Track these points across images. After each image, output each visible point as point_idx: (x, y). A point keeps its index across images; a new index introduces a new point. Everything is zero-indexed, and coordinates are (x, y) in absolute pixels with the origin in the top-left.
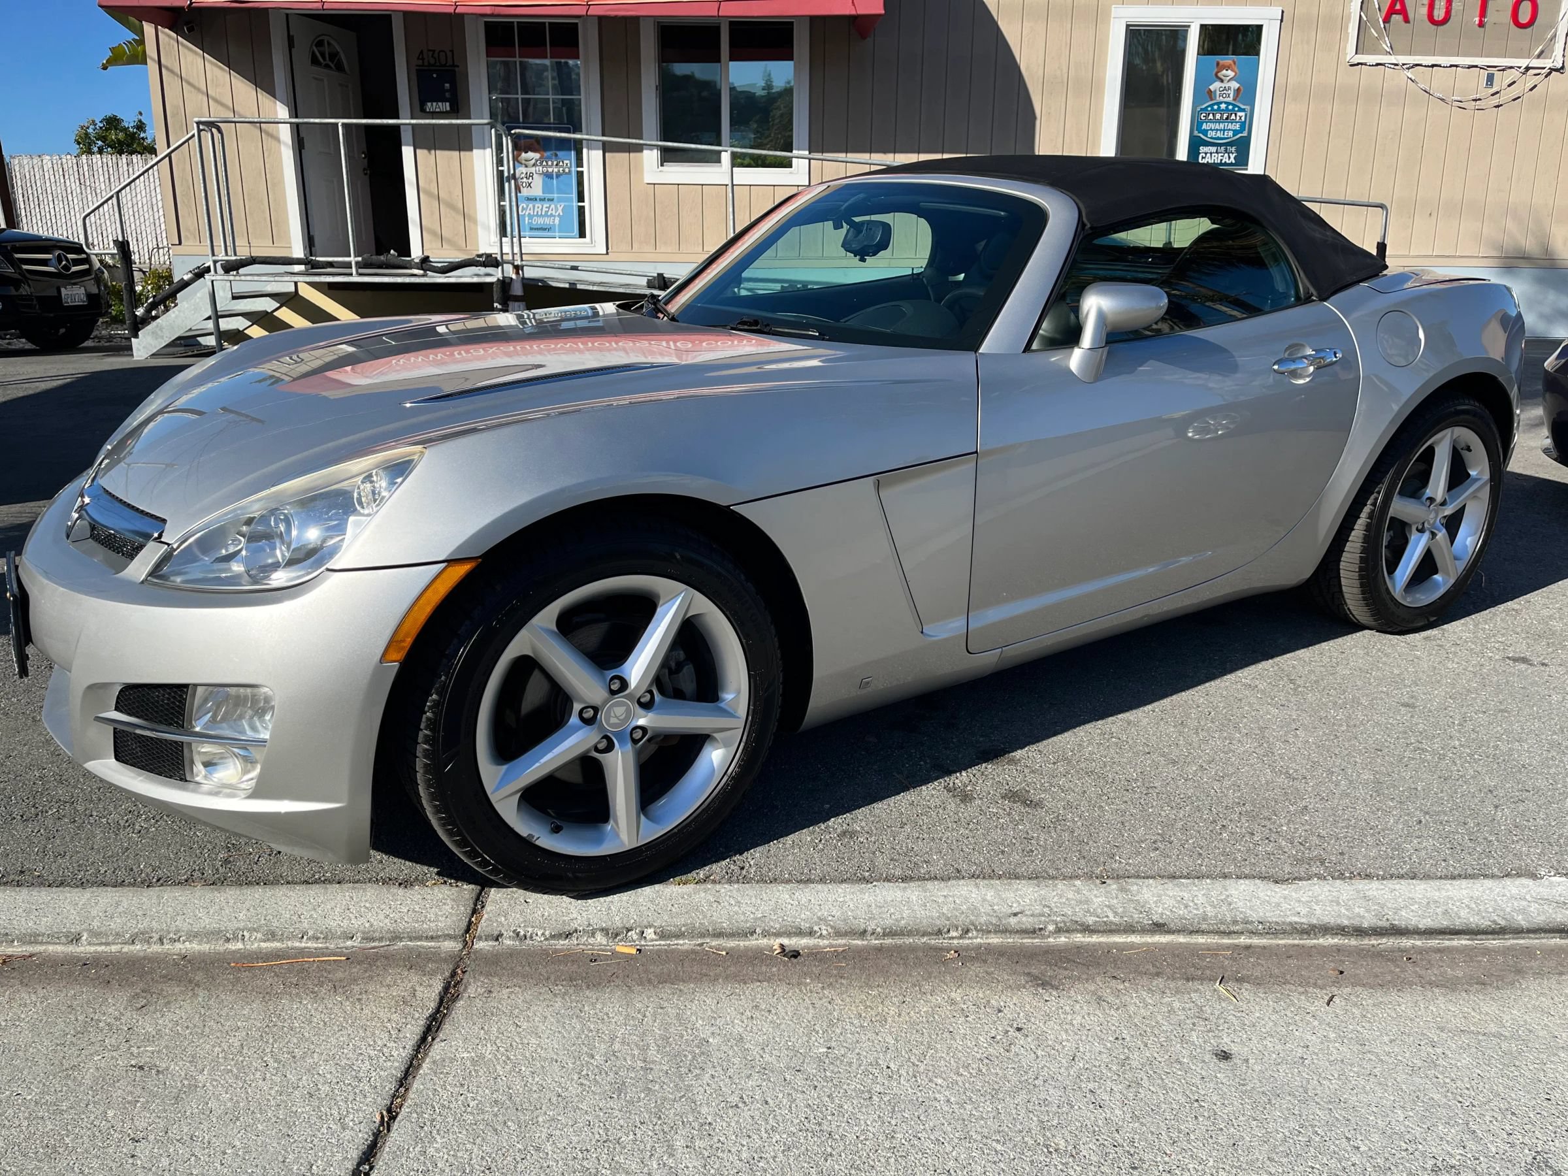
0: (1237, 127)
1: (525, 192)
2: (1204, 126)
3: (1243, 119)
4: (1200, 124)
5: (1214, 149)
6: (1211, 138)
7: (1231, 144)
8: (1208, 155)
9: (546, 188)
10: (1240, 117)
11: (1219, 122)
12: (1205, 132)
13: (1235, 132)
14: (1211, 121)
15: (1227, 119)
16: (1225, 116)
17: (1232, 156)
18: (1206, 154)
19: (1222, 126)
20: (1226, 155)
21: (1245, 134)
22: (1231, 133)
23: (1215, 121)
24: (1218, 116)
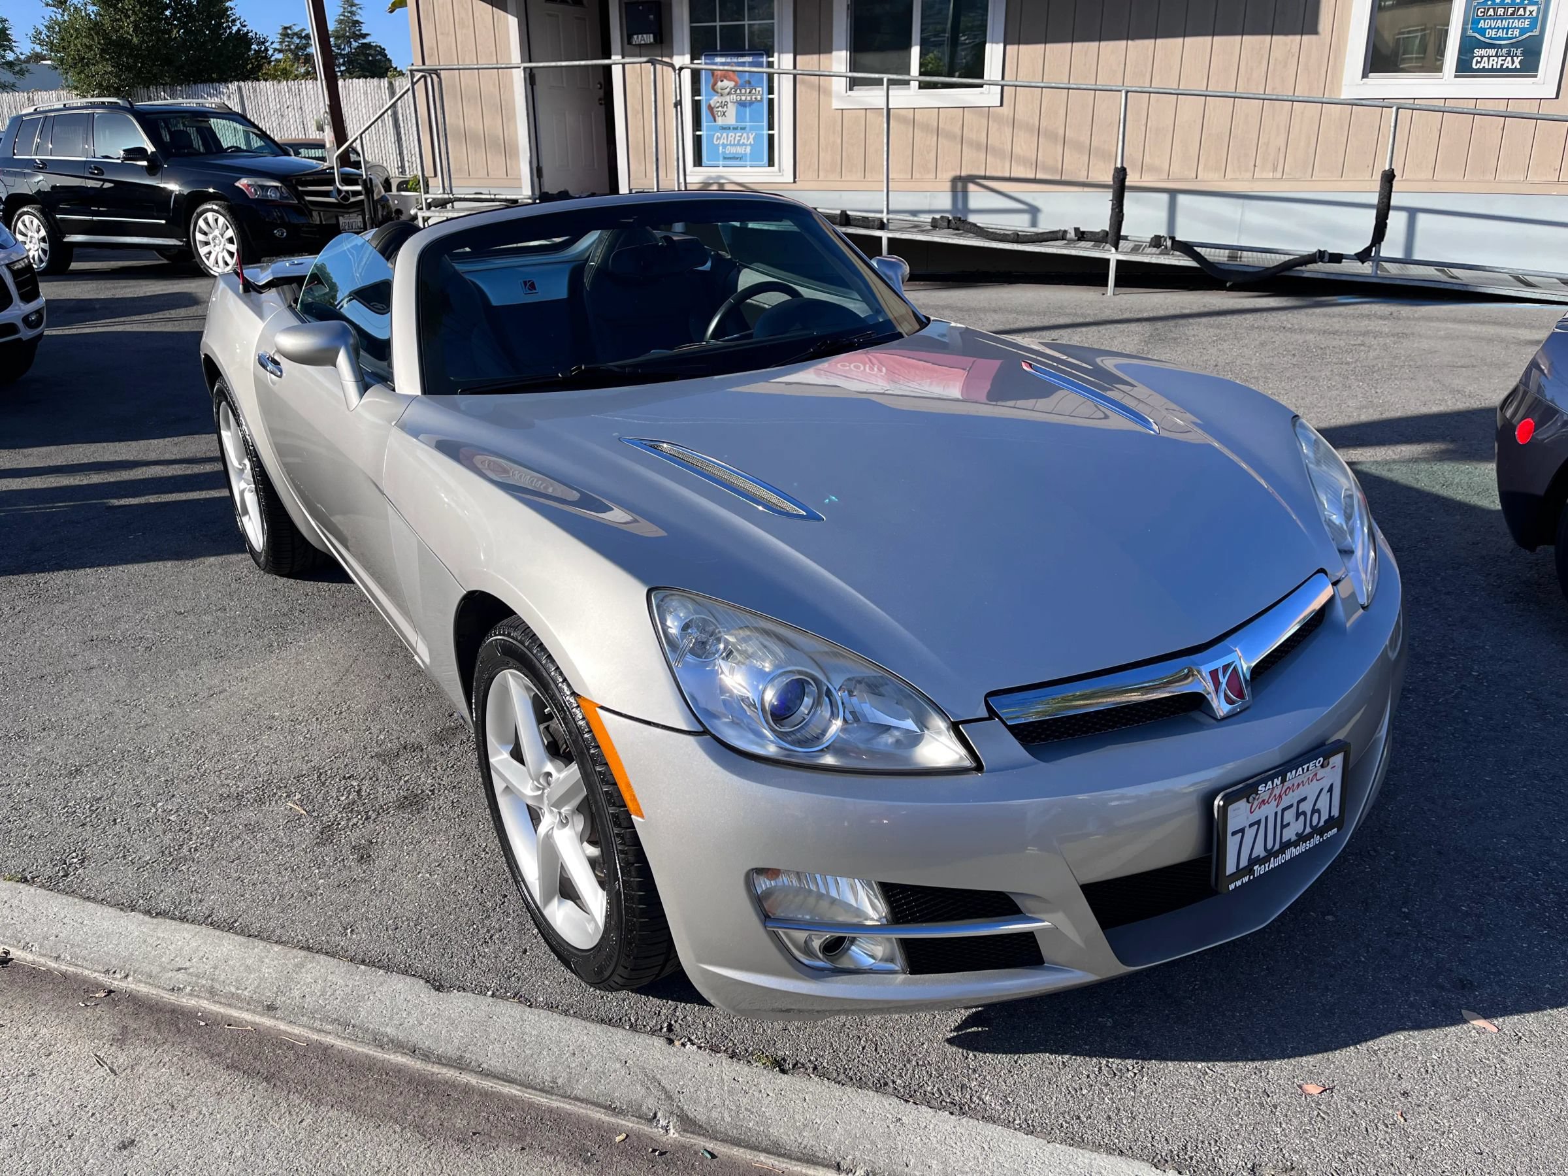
0: (1526, 24)
1: (720, 121)
2: (1481, 24)
3: (1534, 14)
4: (1476, 21)
5: (1493, 52)
6: (1490, 38)
7: (1515, 45)
8: (1485, 59)
9: (739, 117)
10: (1531, 13)
11: (1501, 18)
12: (1482, 32)
13: (1523, 31)
14: (1491, 18)
15: (1512, 14)
16: (1510, 11)
17: (1517, 60)
18: (1482, 57)
19: (1505, 23)
20: (1509, 59)
21: (1536, 32)
22: (1517, 32)
23: (1496, 17)
24: (1501, 12)
